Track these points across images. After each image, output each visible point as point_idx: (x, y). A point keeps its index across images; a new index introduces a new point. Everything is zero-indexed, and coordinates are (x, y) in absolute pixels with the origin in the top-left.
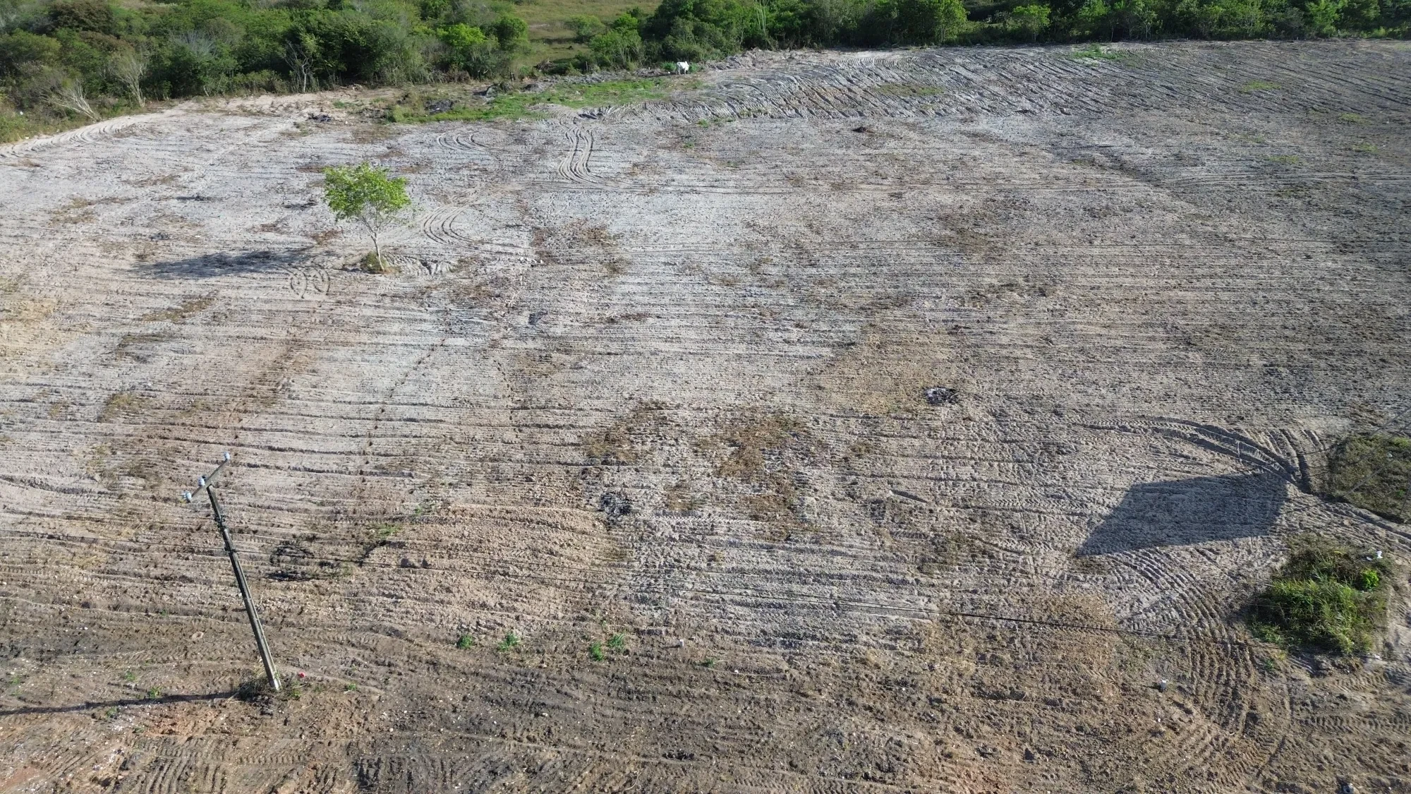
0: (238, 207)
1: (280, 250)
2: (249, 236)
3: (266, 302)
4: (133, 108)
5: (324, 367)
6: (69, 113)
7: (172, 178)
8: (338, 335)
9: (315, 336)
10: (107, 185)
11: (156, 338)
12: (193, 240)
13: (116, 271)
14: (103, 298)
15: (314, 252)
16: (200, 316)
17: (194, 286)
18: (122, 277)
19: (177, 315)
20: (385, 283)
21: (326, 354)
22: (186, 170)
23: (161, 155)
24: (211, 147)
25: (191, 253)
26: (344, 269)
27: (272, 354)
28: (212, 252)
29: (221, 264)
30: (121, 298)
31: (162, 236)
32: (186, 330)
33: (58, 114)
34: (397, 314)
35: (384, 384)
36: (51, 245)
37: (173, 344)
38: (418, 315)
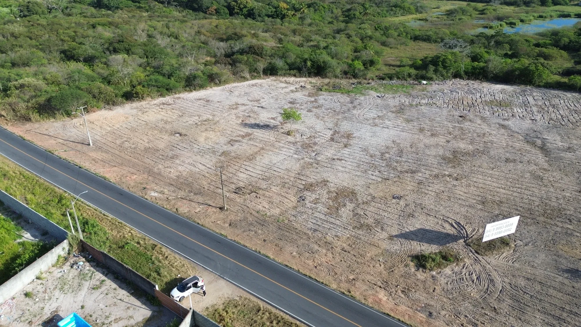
0: (269, 111)
1: (272, 125)
2: (267, 120)
3: (262, 137)
4: (259, 77)
5: (265, 155)
6: (244, 77)
7: (259, 100)
8: (272, 149)
9: (267, 148)
10: (244, 100)
11: (236, 141)
12: (255, 119)
13: (237, 123)
14: (231, 129)
15: (279, 127)
16: (248, 138)
17: (249, 130)
18: (237, 125)
19: (243, 137)
20: (290, 138)
21: (267, 152)
22: (263, 98)
23: (259, 93)
24: (272, 92)
25: (253, 121)
26: (283, 133)
27: (256, 150)
28: (258, 122)
29: (257, 126)
30: (234, 130)
31: (249, 116)
32: (244, 141)
33: (242, 77)
34: (287, 146)
35: (274, 162)
36: (226, 114)
37: (239, 144)
38: (291, 148)
